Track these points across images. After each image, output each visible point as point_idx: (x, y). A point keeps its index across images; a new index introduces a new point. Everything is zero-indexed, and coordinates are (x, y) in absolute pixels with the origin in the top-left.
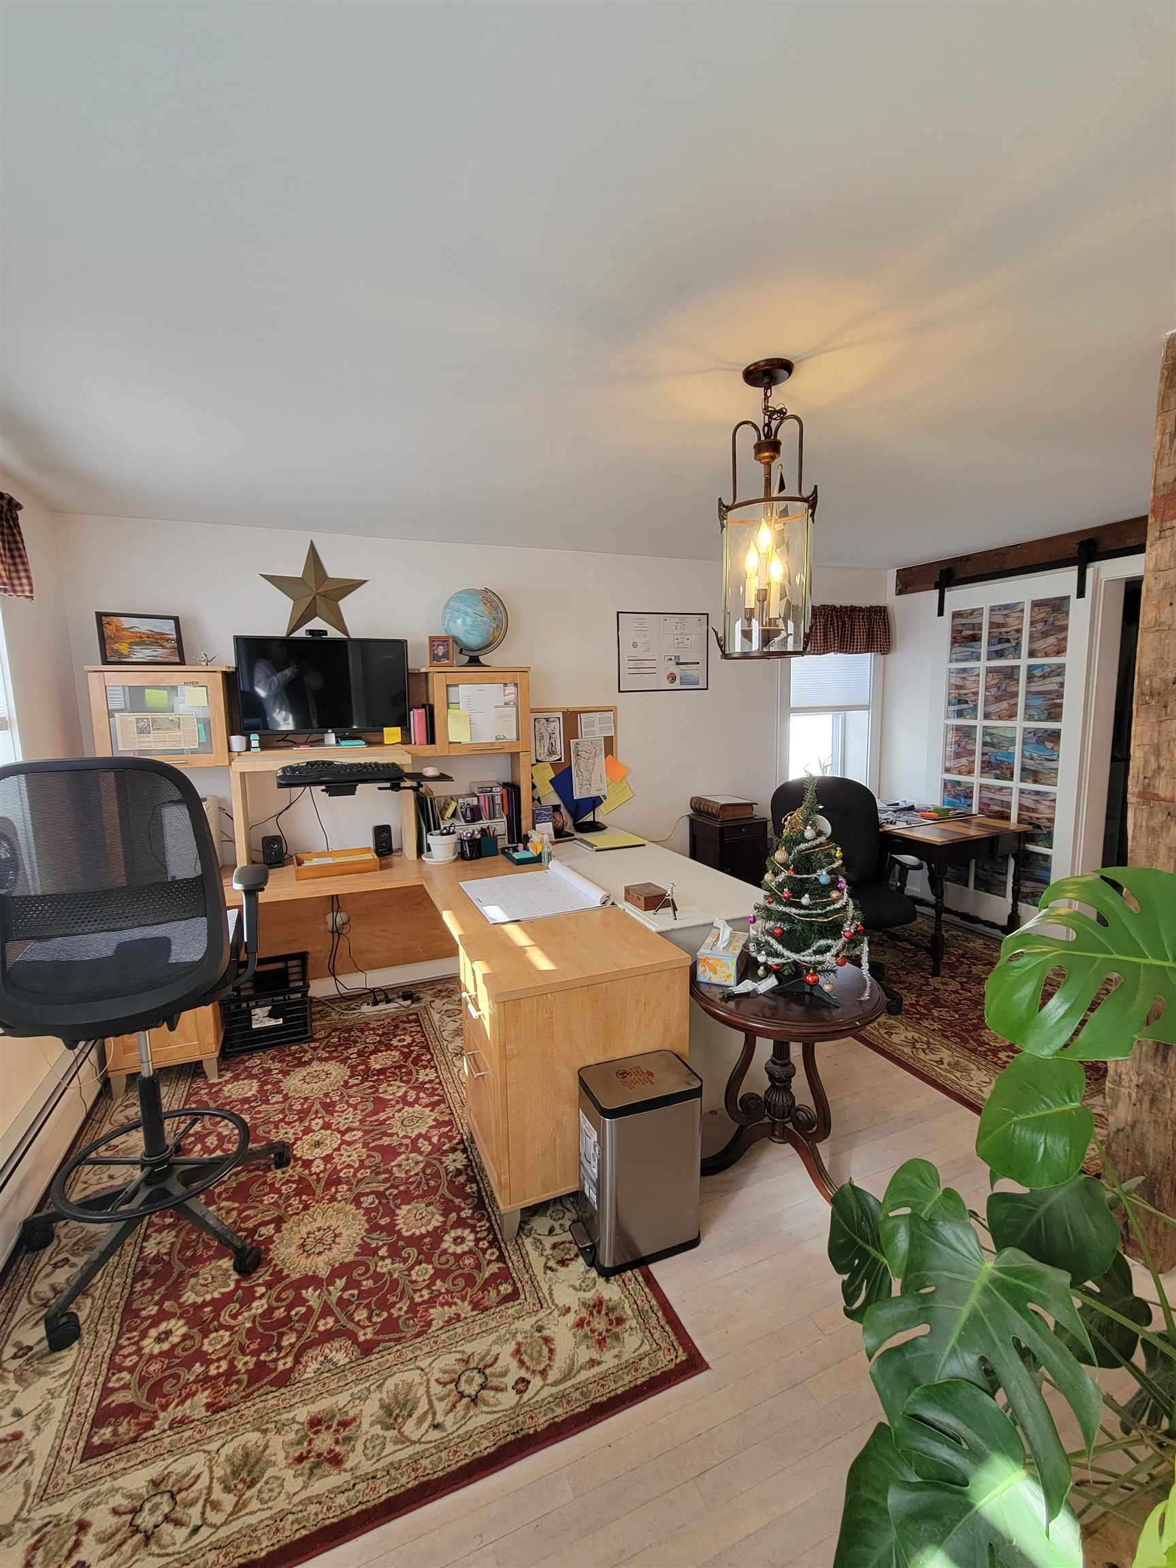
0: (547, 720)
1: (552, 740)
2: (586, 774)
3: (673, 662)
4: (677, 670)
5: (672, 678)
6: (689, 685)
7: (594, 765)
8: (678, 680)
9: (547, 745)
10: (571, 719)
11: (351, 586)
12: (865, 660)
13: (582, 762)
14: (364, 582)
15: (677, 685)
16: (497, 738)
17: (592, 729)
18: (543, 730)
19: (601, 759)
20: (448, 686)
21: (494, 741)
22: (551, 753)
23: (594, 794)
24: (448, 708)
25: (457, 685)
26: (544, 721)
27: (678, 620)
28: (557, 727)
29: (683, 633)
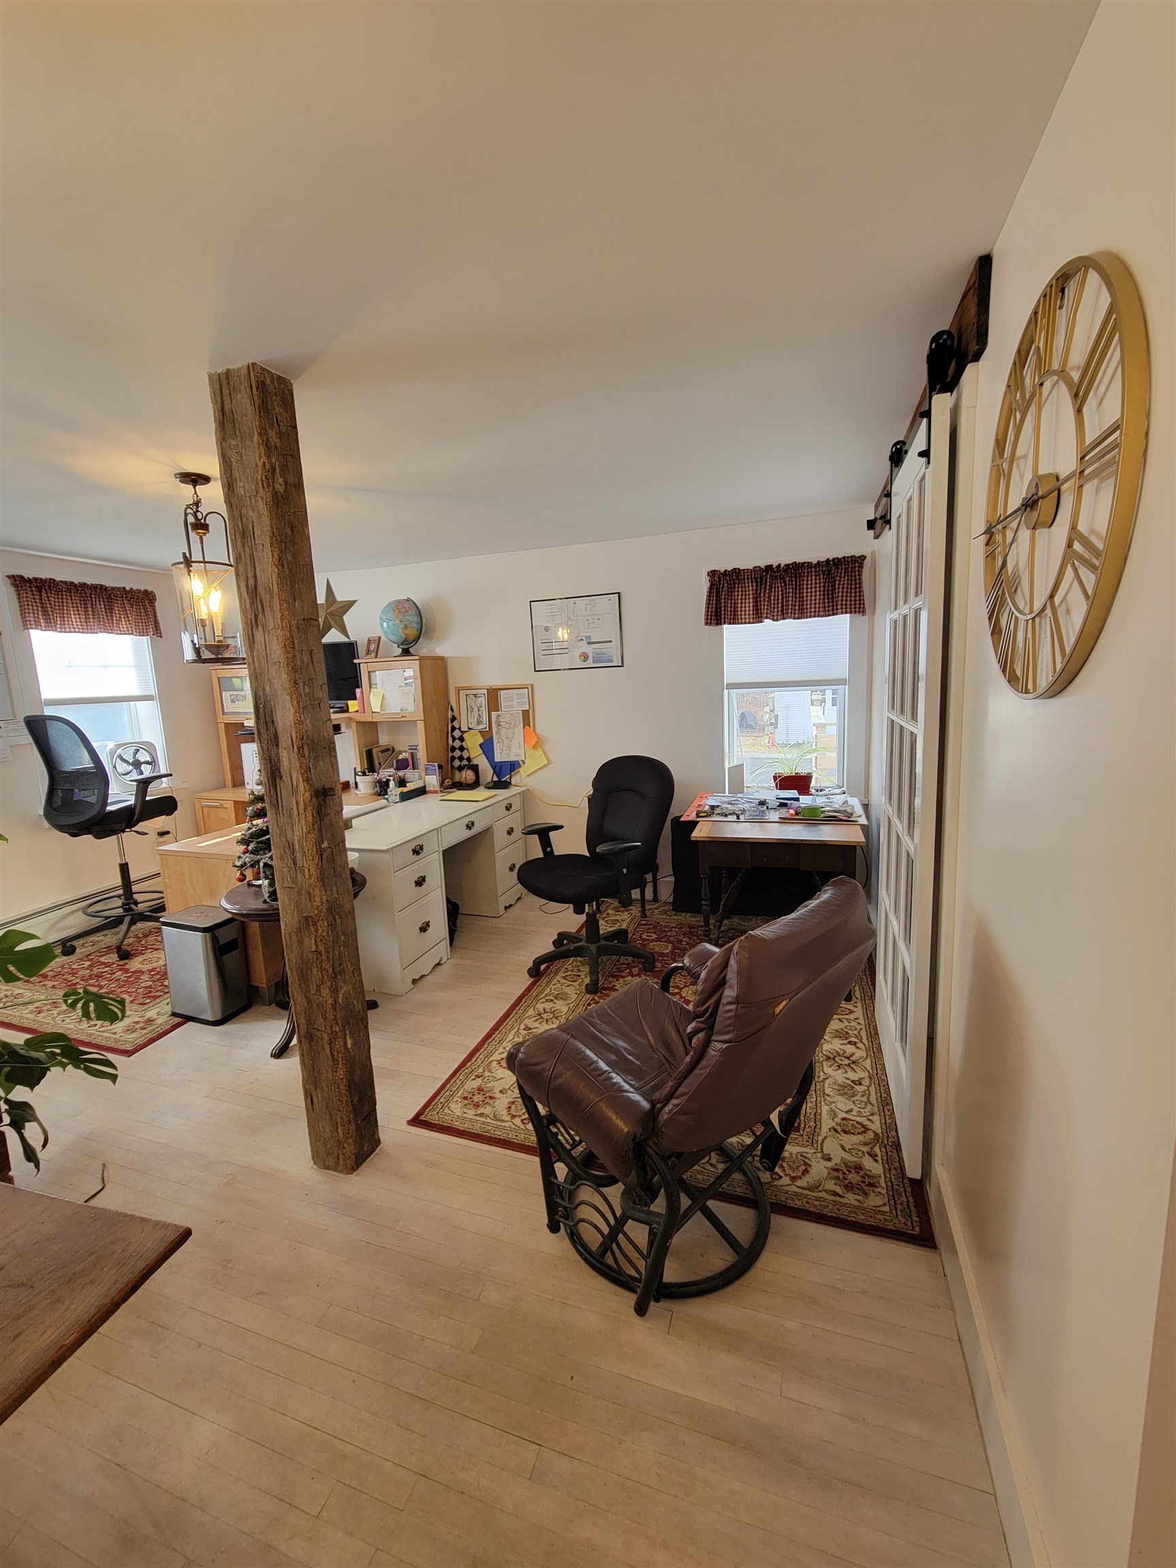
0: (475, 695)
1: (480, 712)
2: (506, 741)
3: (584, 642)
4: (589, 650)
5: (585, 657)
6: (602, 663)
7: (513, 734)
8: (590, 659)
9: (476, 716)
10: (493, 695)
11: (349, 605)
12: (842, 621)
13: (503, 731)
14: (355, 602)
15: (590, 663)
16: (401, 710)
17: (511, 703)
18: (473, 704)
19: (520, 730)
20: (369, 672)
21: (399, 711)
22: (479, 723)
23: (512, 758)
24: (370, 687)
25: (375, 671)
26: (472, 697)
27: (587, 602)
28: (483, 701)
29: (593, 614)
